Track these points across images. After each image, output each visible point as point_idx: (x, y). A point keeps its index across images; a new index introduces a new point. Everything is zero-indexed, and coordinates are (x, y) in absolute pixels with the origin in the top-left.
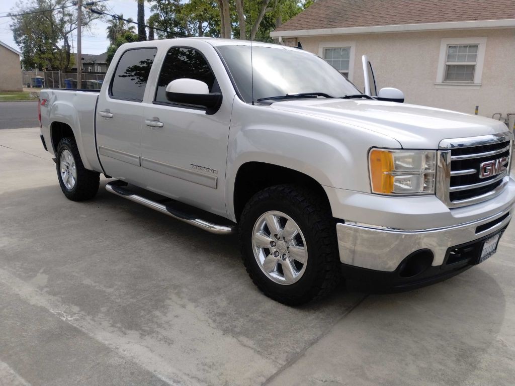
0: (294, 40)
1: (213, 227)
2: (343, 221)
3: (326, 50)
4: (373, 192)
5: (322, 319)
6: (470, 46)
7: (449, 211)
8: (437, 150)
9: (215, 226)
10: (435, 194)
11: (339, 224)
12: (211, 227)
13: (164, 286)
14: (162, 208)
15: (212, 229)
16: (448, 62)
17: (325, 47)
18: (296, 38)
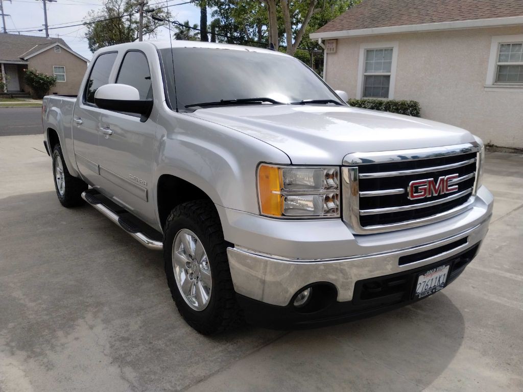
0: (335, 41)
1: (152, 243)
2: (232, 246)
3: (368, 51)
4: (262, 213)
5: (230, 352)
6: (513, 45)
7: (353, 238)
8: (340, 166)
9: (154, 242)
10: (341, 217)
11: (229, 249)
12: (149, 243)
13: (87, 302)
14: (115, 217)
15: (150, 245)
16: (499, 61)
17: (366, 48)
18: (337, 40)
